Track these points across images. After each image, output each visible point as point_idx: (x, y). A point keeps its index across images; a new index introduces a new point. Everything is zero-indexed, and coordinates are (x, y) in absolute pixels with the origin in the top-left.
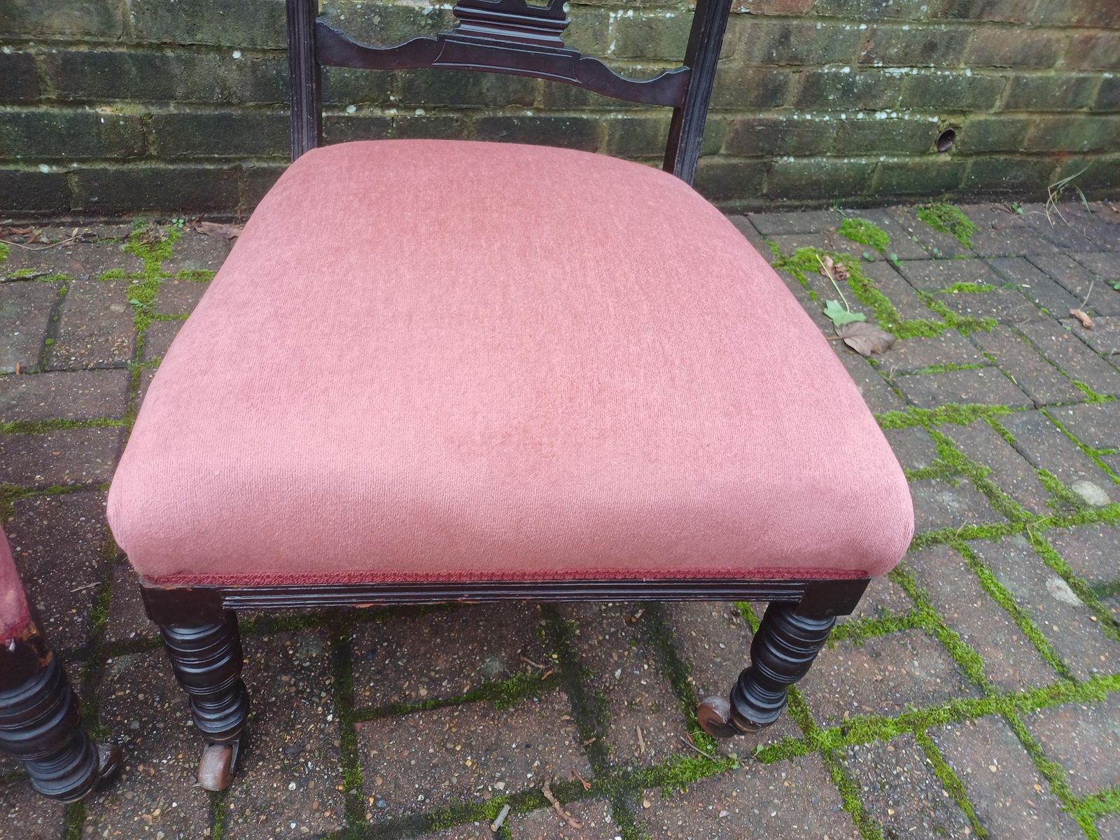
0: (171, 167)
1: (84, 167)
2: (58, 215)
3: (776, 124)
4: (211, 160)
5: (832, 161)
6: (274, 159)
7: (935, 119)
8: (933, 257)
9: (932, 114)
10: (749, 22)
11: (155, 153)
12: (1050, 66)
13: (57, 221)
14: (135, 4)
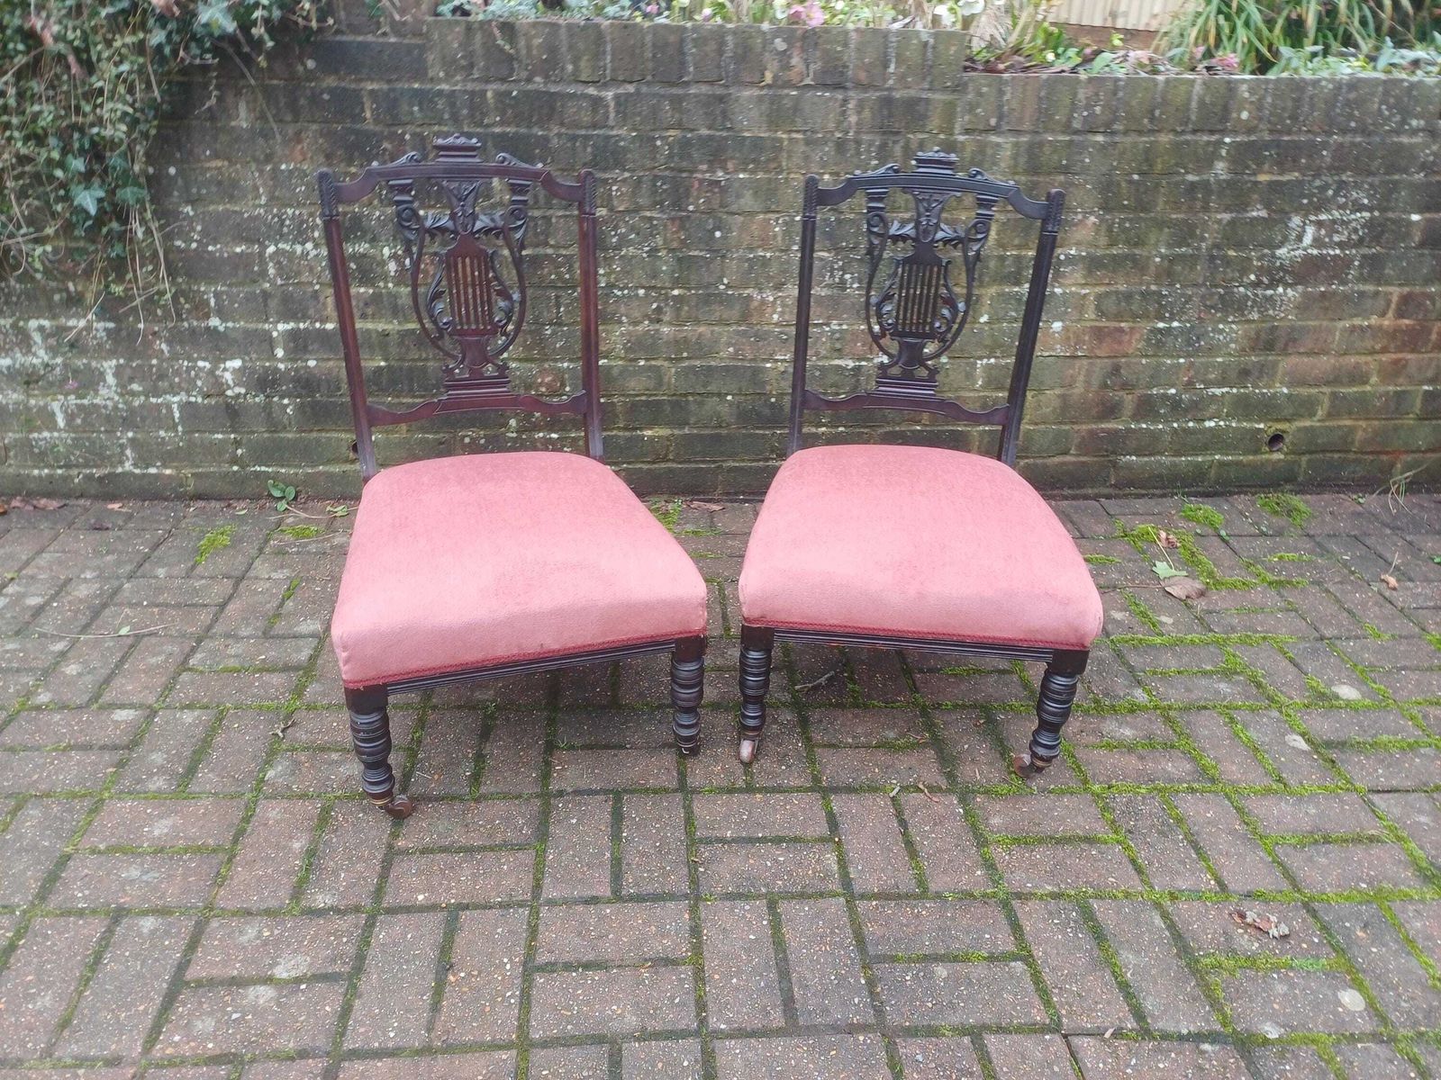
0: (680, 466)
3: (1117, 431)
4: (703, 462)
5: (1170, 459)
6: (743, 461)
7: (1262, 426)
8: (1263, 534)
9: (1259, 422)
10: (1085, 362)
11: (672, 458)
12: (1366, 383)
14: (676, 372)
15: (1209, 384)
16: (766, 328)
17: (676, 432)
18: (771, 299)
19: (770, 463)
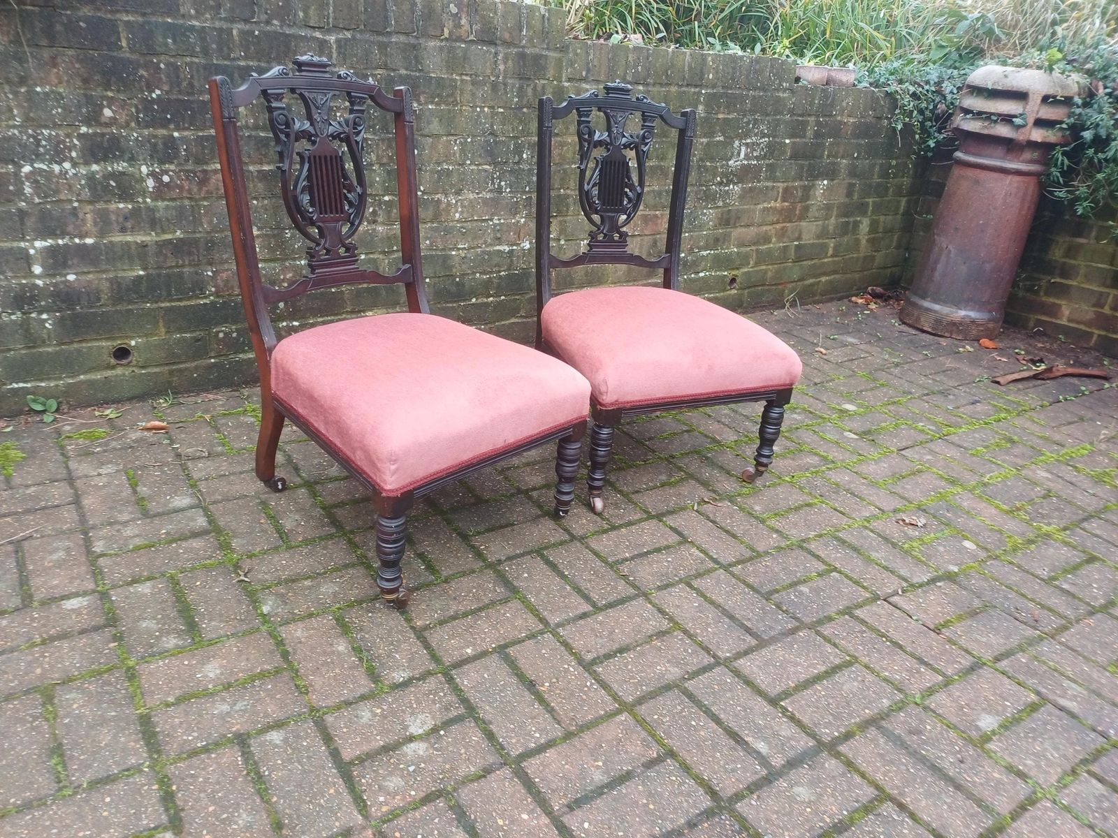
7: (726, 273)
9: (724, 271)
10: (639, 239)
12: (770, 242)
15: (701, 249)
16: (451, 224)
18: (454, 201)
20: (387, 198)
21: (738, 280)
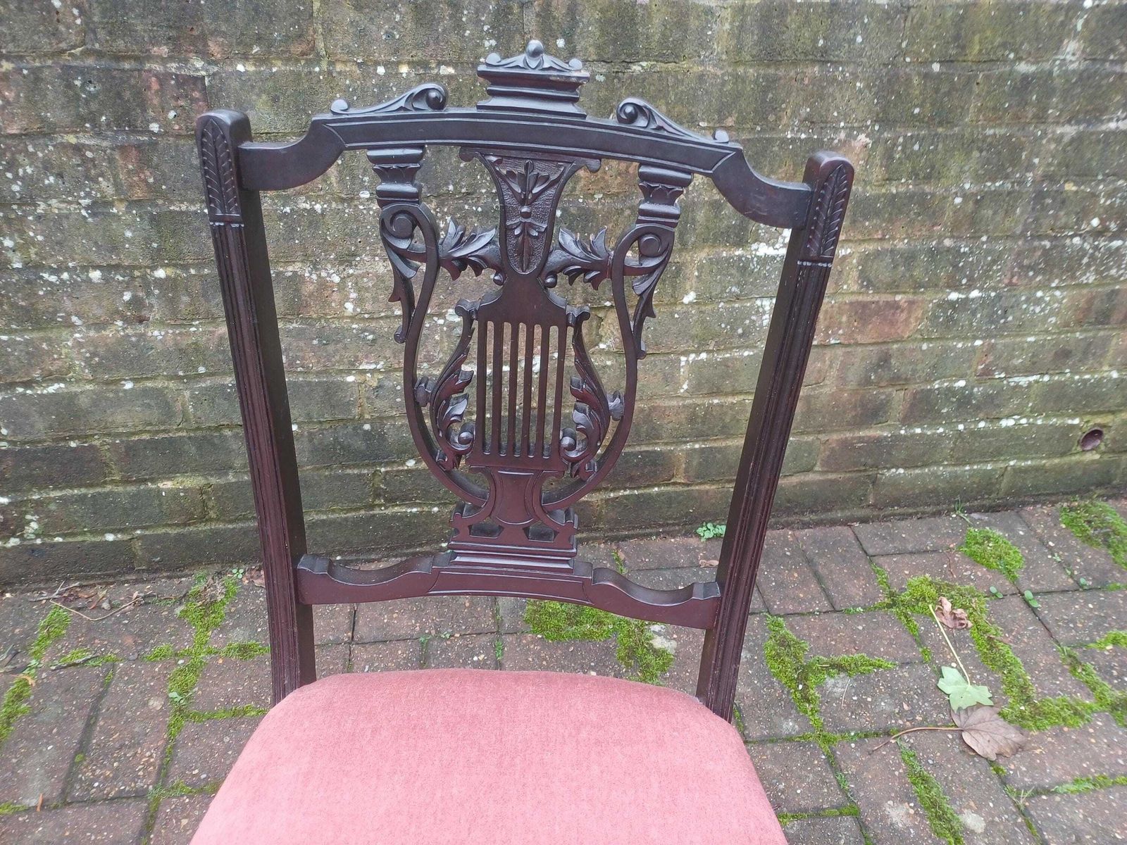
0: (230, 526)
1: (147, 533)
2: (124, 573)
3: (878, 441)
5: (949, 469)
7: (1076, 421)
8: (1079, 587)
9: (1072, 417)
10: (841, 351)
11: (214, 516)
13: (122, 579)
14: (193, 397)
15: (1011, 371)
16: (336, 324)
17: (213, 480)
18: (336, 279)
19: (377, 511)
20: (161, 273)
21: (1107, 436)
